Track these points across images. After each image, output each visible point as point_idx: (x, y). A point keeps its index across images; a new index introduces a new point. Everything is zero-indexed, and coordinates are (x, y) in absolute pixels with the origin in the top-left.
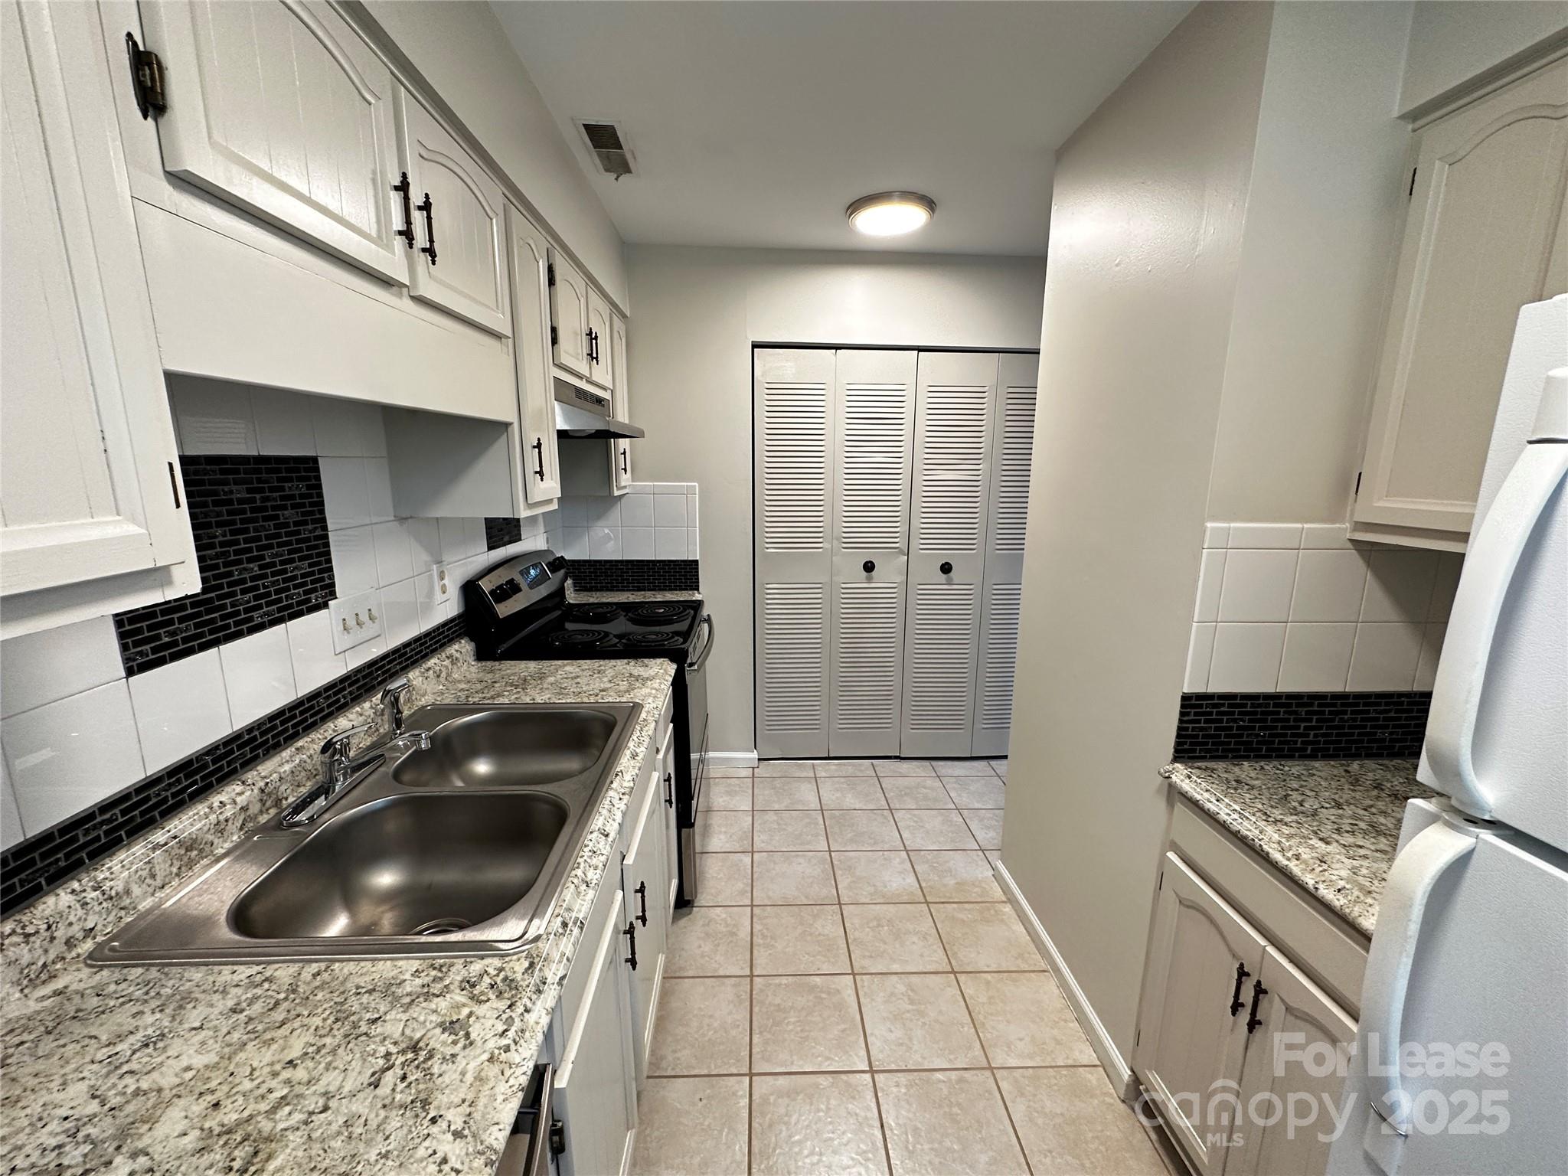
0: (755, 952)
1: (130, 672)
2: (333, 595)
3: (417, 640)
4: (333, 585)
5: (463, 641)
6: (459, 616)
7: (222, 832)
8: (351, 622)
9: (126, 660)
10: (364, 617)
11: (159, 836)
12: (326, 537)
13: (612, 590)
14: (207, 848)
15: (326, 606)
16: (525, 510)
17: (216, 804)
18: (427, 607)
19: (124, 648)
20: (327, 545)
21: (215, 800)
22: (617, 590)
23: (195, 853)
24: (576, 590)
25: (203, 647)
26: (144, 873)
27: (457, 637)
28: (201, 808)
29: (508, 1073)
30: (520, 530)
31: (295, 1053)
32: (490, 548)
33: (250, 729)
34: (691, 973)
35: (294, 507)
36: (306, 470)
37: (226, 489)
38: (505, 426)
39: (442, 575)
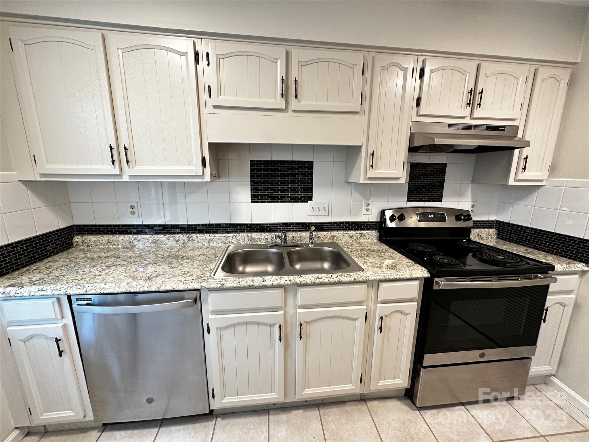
1: (252, 202)
2: (311, 200)
4: (312, 197)
5: (374, 231)
6: (376, 222)
7: (260, 241)
8: (316, 208)
9: (252, 199)
10: (322, 208)
11: (249, 235)
12: (312, 183)
13: (519, 244)
14: (256, 242)
15: (307, 202)
16: (364, 180)
17: (262, 235)
18: (357, 215)
19: (252, 197)
20: (312, 186)
22: (521, 245)
23: (253, 241)
24: (498, 238)
25: (268, 202)
26: (243, 239)
27: (372, 229)
28: (259, 234)
30: (442, 197)
32: (408, 201)
33: (277, 224)
35: (301, 174)
36: (309, 165)
37: (281, 168)
38: (360, 147)
39: (368, 205)
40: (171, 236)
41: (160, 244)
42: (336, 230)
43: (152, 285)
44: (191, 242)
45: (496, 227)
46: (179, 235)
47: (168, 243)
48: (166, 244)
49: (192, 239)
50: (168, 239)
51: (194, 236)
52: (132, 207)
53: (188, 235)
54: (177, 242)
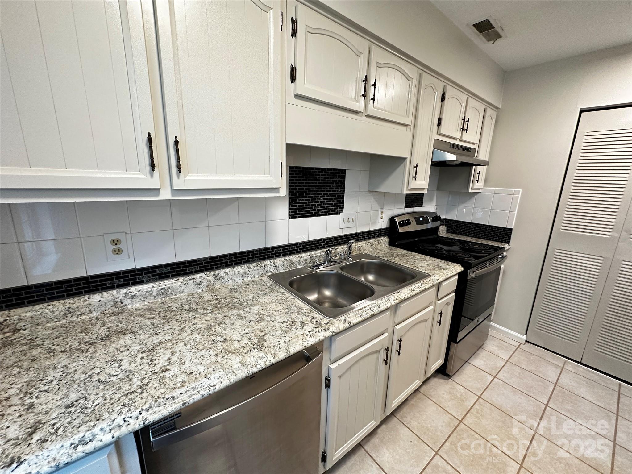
0: (468, 415)
1: (289, 218)
2: (342, 211)
3: (368, 232)
4: (343, 208)
5: (385, 237)
6: (386, 229)
7: (300, 263)
8: (346, 220)
9: (289, 215)
10: (351, 220)
11: (287, 258)
12: (344, 193)
13: (463, 235)
14: (296, 265)
15: (339, 214)
16: (406, 191)
17: (300, 256)
18: (374, 223)
19: (289, 212)
20: (344, 196)
21: (300, 255)
22: (465, 236)
23: (293, 265)
24: (447, 232)
25: (306, 217)
26: (282, 265)
27: (384, 235)
28: (297, 256)
29: (304, 340)
30: (422, 203)
31: (277, 309)
32: (405, 207)
33: (313, 241)
34: (434, 400)
35: (336, 183)
36: (342, 173)
37: (319, 176)
38: (404, 159)
39: (382, 213)
40: (187, 278)
41: (172, 294)
42: (360, 240)
43: (277, 352)
44: (219, 282)
45: (445, 224)
46: (200, 275)
47: (185, 290)
48: (181, 291)
49: (221, 277)
50: (185, 284)
51: (222, 272)
52: (116, 242)
53: (212, 273)
54: (199, 286)
